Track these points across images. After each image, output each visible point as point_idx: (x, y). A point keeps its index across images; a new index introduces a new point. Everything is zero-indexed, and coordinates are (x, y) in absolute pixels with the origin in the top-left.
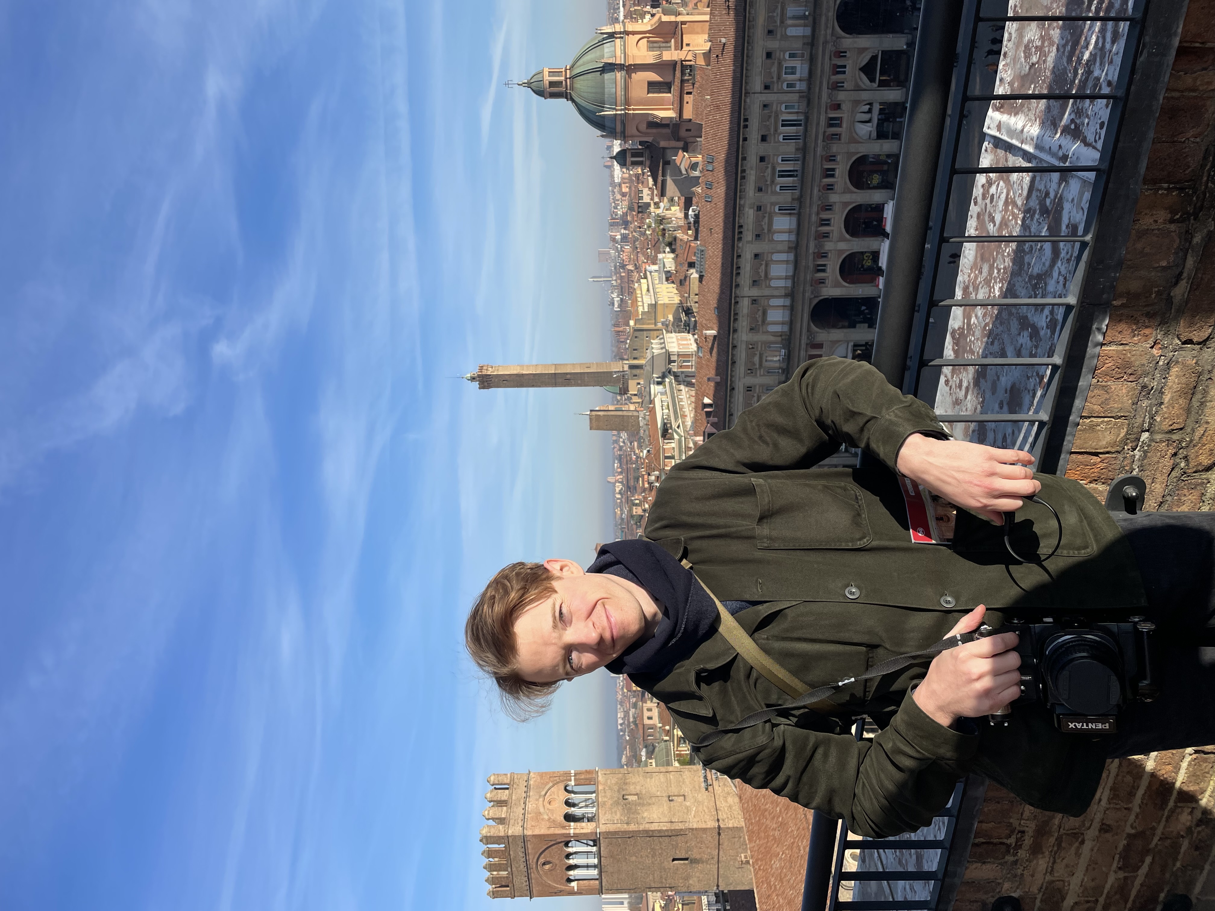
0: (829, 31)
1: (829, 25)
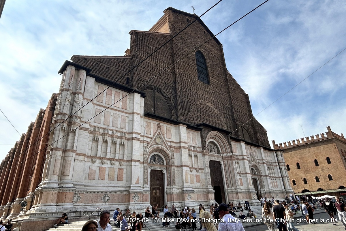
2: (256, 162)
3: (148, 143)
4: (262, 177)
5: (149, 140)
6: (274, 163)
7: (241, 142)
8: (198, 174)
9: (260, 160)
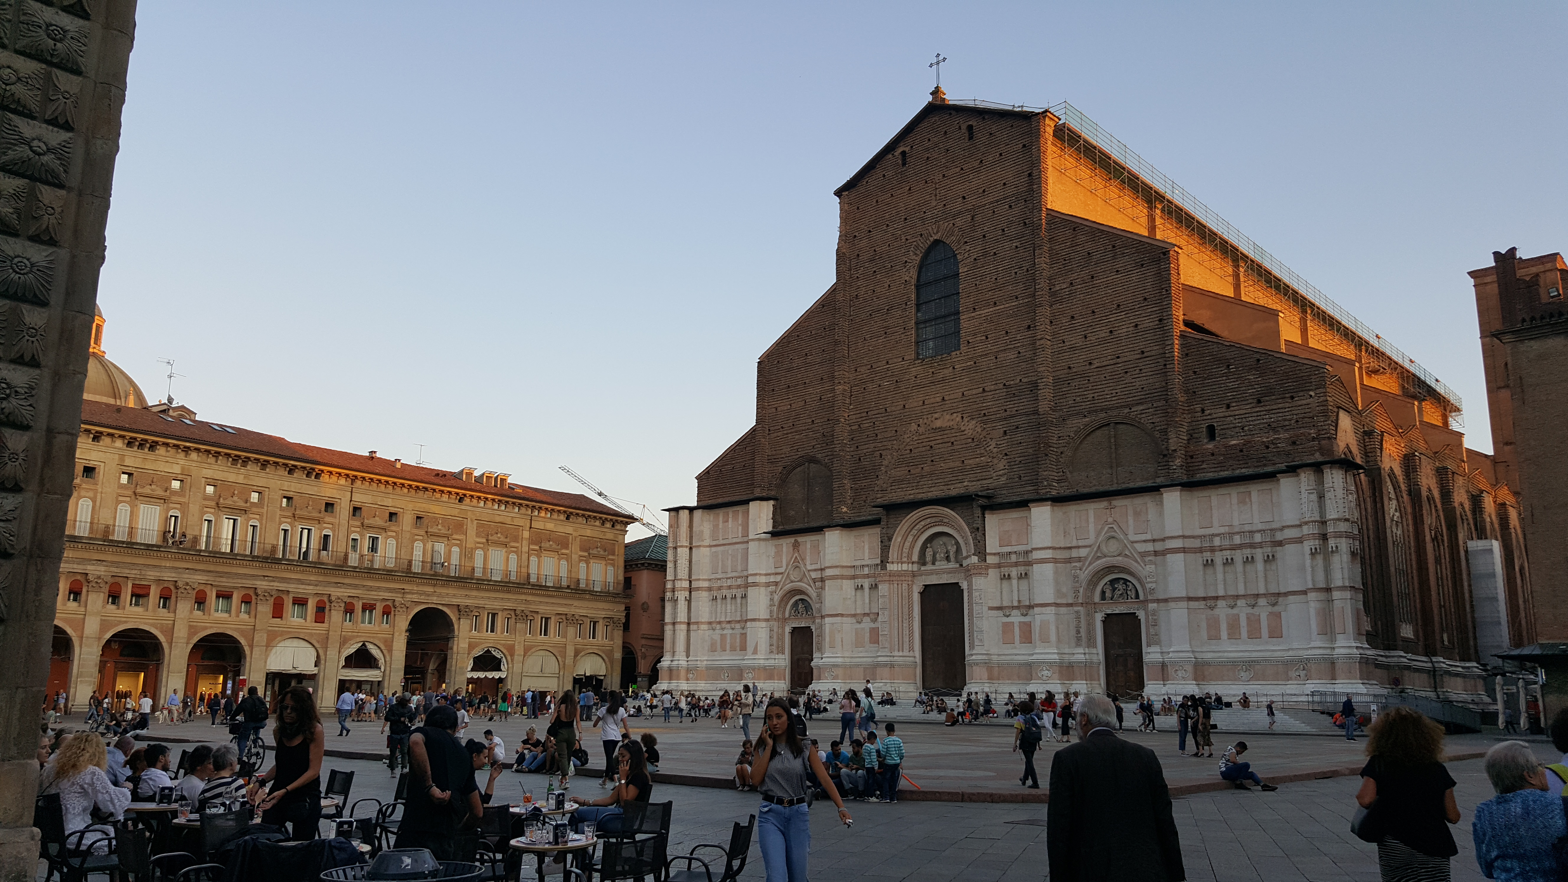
0: (415, 597)
1: (423, 597)
3: (776, 584)
5: (778, 578)
6: (1277, 530)
7: (1031, 508)
8: (877, 625)
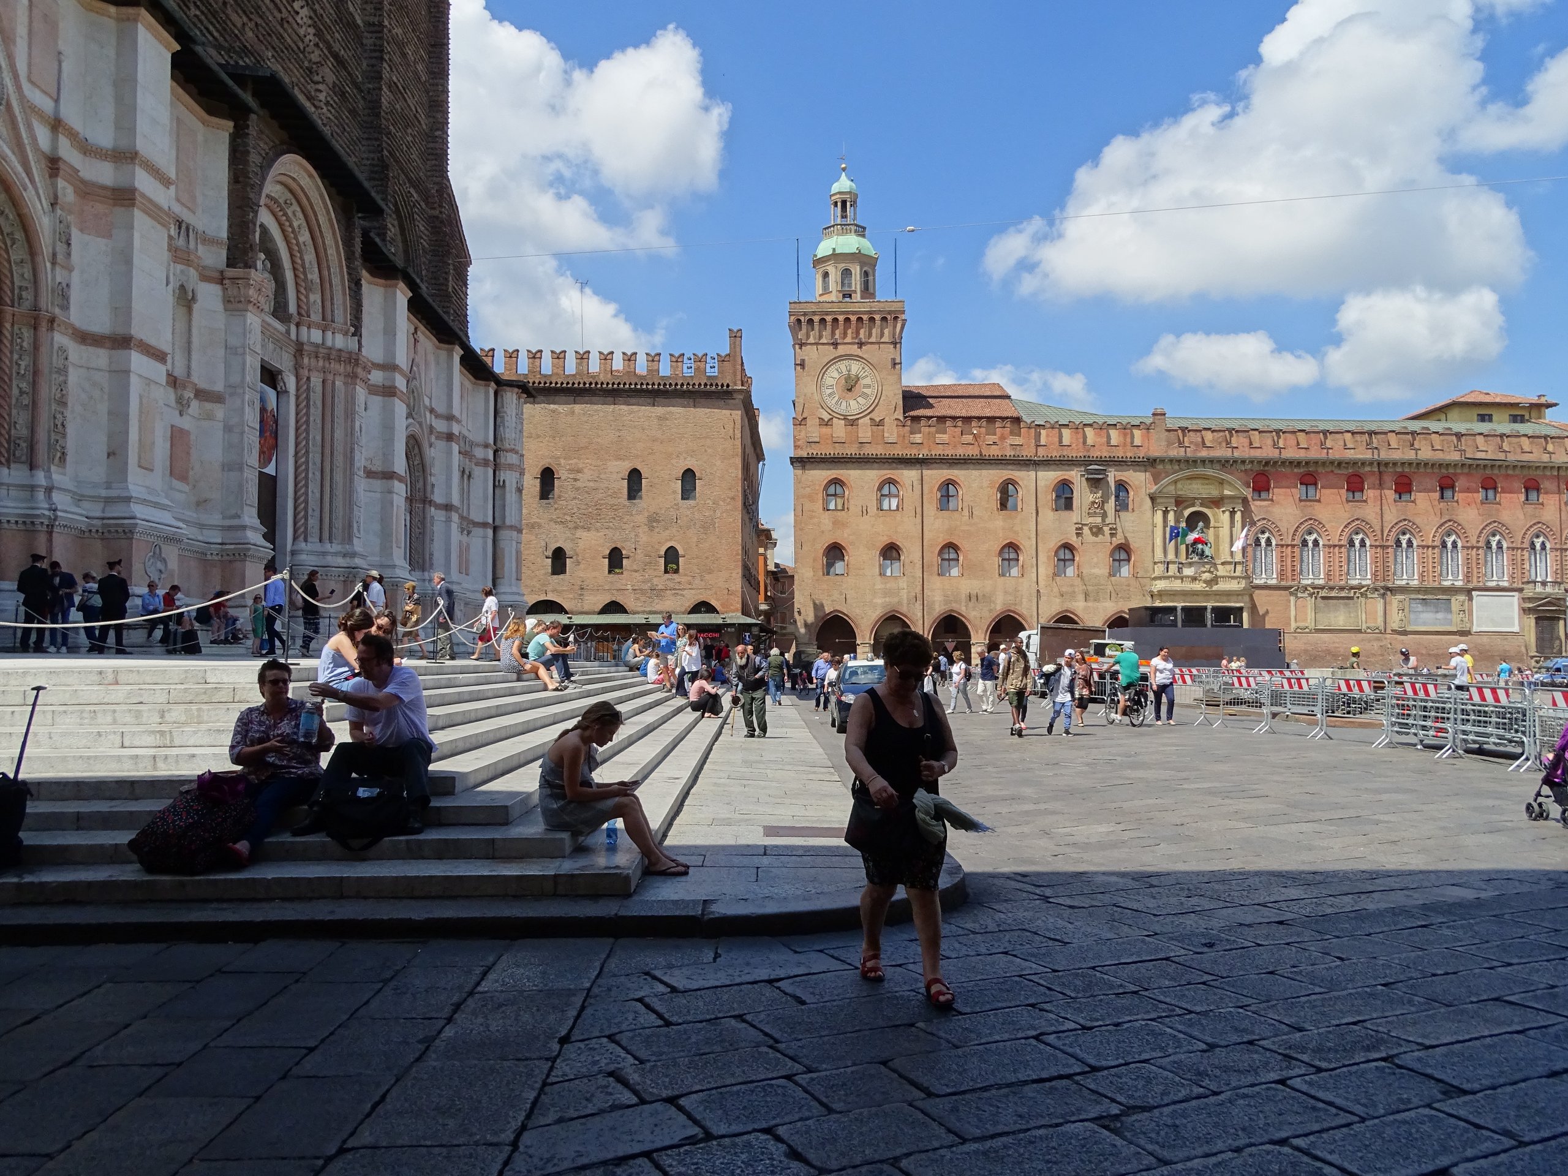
2: (420, 424)
4: (433, 509)
6: (478, 445)
7: (396, 286)
8: (185, 423)
9: (437, 416)
